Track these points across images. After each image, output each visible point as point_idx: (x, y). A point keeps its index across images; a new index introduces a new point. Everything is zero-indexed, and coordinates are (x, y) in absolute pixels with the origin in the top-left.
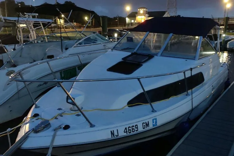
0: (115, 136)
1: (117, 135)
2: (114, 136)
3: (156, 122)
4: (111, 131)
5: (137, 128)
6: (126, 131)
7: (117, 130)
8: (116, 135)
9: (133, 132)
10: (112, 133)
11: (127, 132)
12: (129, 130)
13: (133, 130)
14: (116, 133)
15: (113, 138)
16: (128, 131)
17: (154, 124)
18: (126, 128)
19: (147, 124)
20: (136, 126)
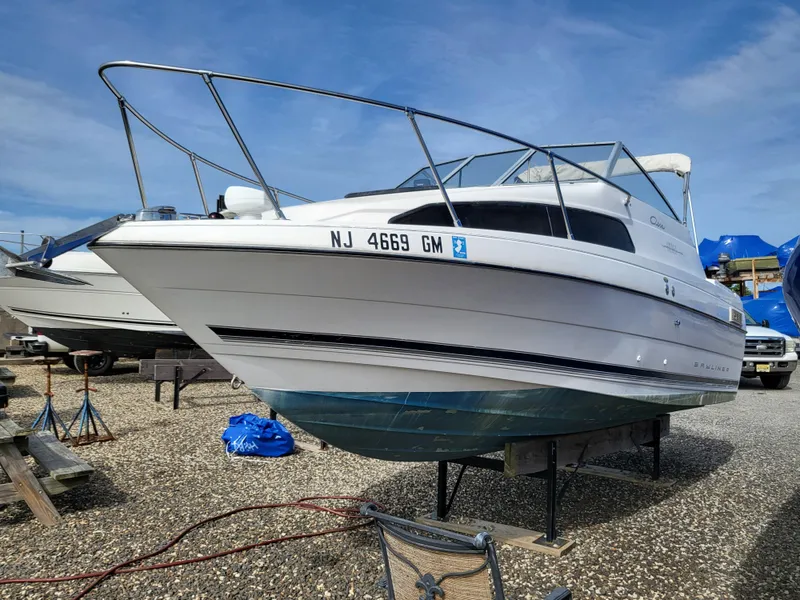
0: (342, 244)
1: (348, 244)
2: (339, 246)
3: (464, 249)
4: (332, 233)
5: (407, 243)
6: (373, 241)
7: (350, 233)
8: (345, 244)
9: (393, 249)
10: (336, 238)
11: (376, 244)
12: (382, 241)
13: (395, 245)
14: (344, 239)
15: (337, 248)
16: (379, 241)
17: (458, 249)
18: (374, 235)
19: (437, 242)
20: (404, 238)
